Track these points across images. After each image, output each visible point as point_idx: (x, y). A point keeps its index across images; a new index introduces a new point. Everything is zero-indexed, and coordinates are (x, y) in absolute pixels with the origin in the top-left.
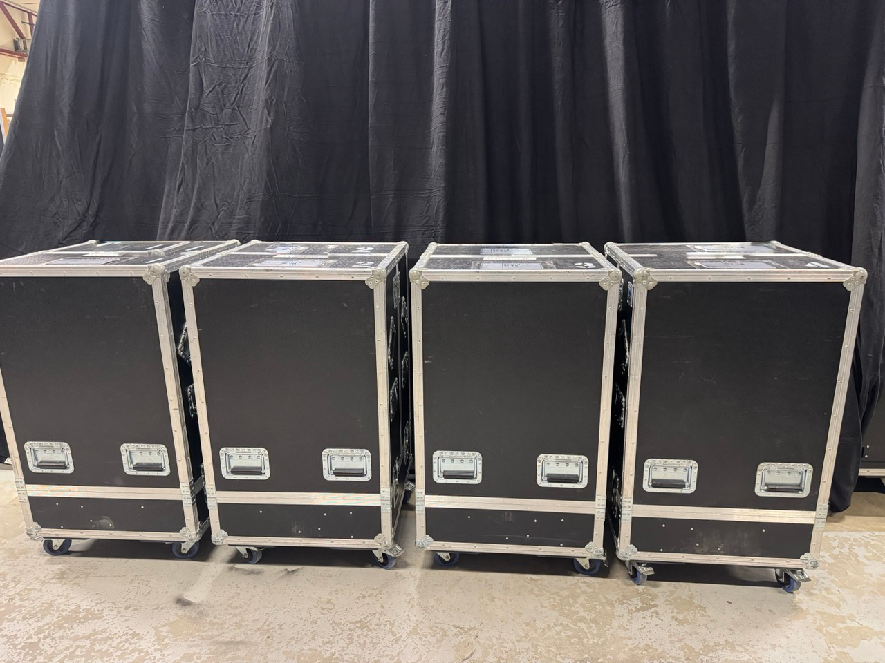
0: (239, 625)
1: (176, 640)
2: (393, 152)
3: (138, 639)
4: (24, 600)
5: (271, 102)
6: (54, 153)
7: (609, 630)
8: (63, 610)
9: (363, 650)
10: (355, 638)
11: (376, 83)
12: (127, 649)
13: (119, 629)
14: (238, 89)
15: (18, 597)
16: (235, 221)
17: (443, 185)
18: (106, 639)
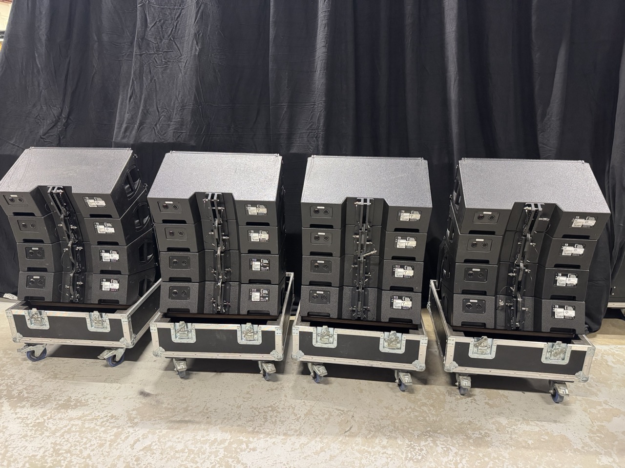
0: (186, 410)
1: (143, 420)
2: (287, 73)
3: (116, 419)
4: (30, 393)
5: (199, 35)
6: (35, 71)
7: (443, 411)
8: (59, 400)
9: (275, 425)
10: (269, 417)
11: (275, 22)
12: (109, 426)
13: (101, 413)
14: (173, 25)
15: (25, 392)
16: (172, 123)
17: (323, 99)
18: (92, 419)
